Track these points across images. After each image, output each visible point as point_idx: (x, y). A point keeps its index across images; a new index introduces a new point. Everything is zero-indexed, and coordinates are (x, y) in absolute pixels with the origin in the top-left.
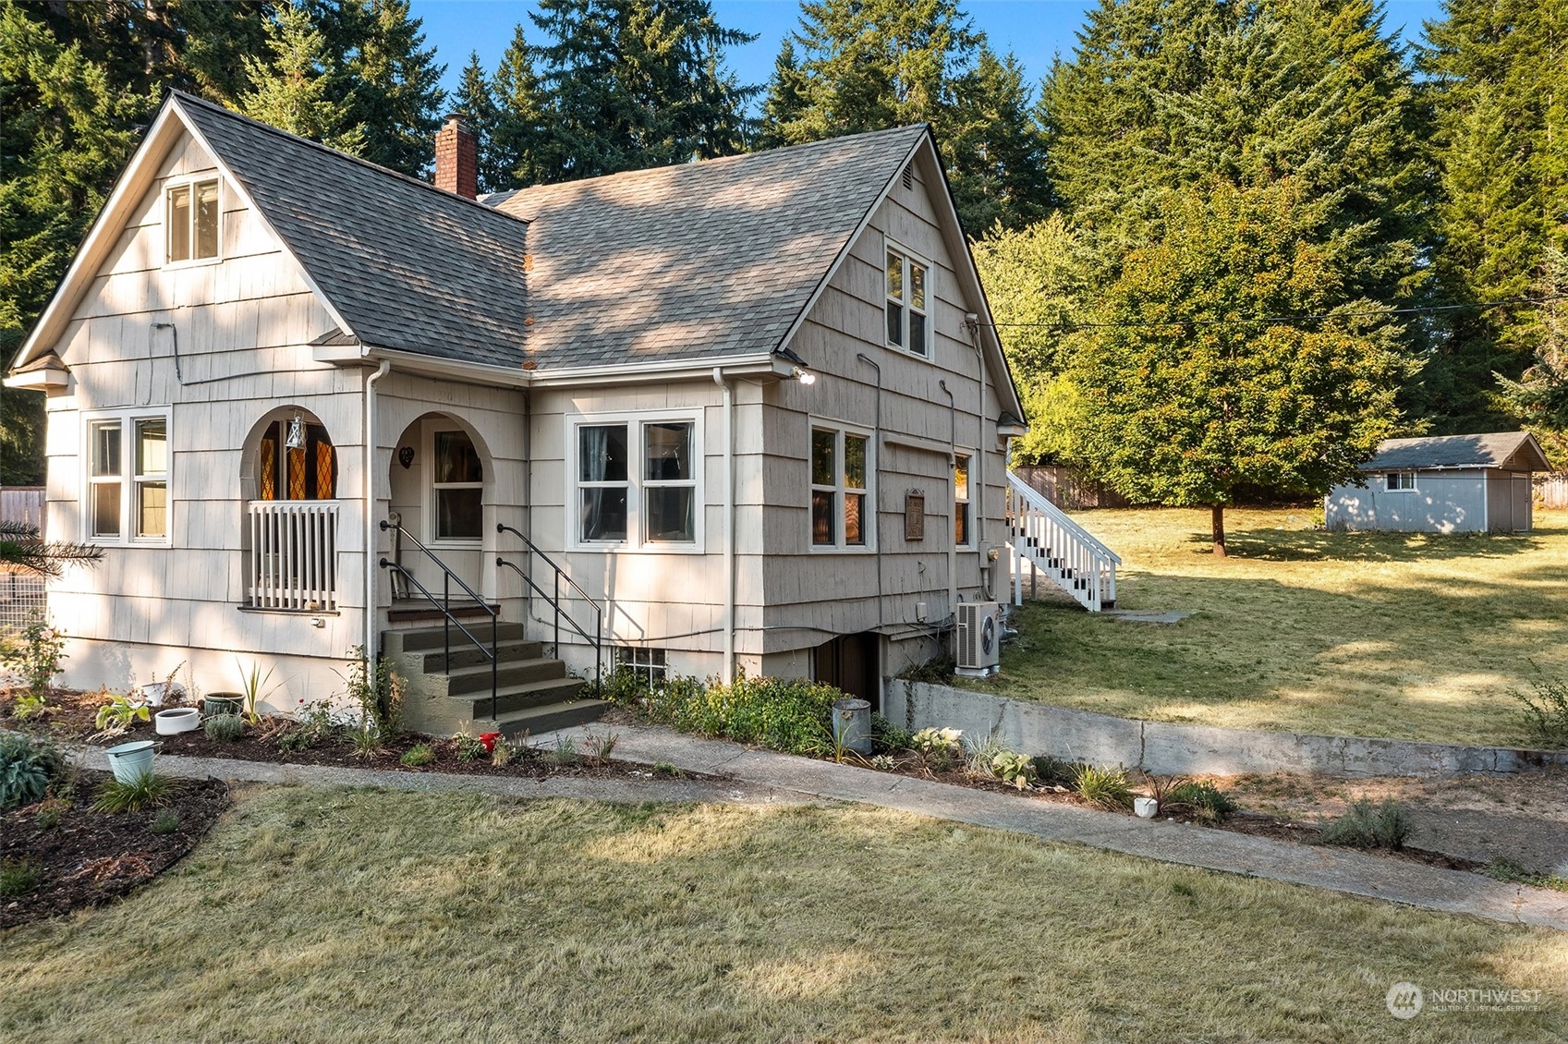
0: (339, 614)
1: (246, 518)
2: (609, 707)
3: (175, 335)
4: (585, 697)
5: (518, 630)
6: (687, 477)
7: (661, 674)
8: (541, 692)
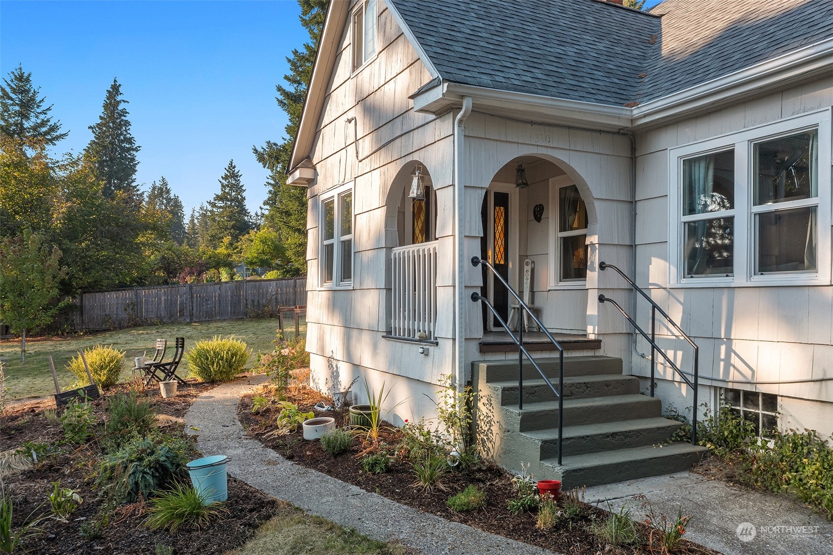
0: (437, 343)
1: (388, 262)
2: (705, 455)
3: (356, 124)
4: (680, 440)
5: (615, 365)
6: (808, 195)
7: (772, 422)
8: (626, 434)
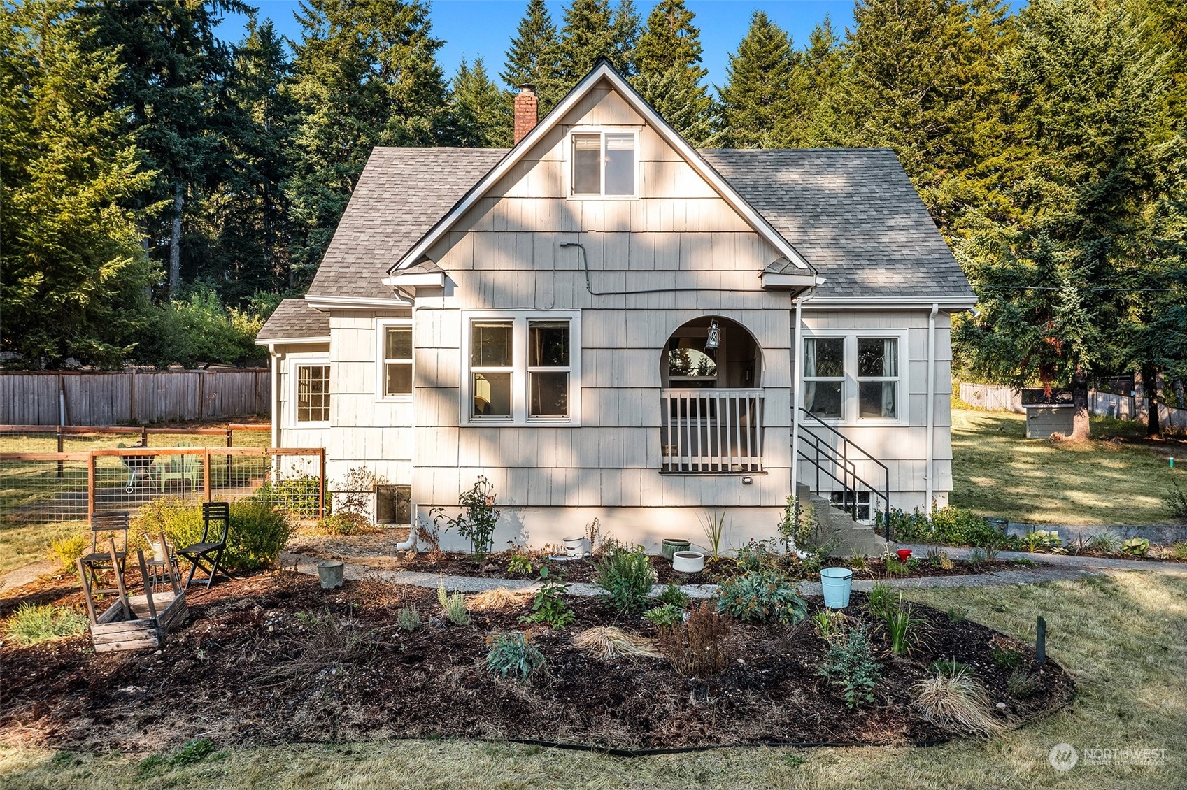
0: (767, 473)
1: (663, 401)
3: (585, 253)
